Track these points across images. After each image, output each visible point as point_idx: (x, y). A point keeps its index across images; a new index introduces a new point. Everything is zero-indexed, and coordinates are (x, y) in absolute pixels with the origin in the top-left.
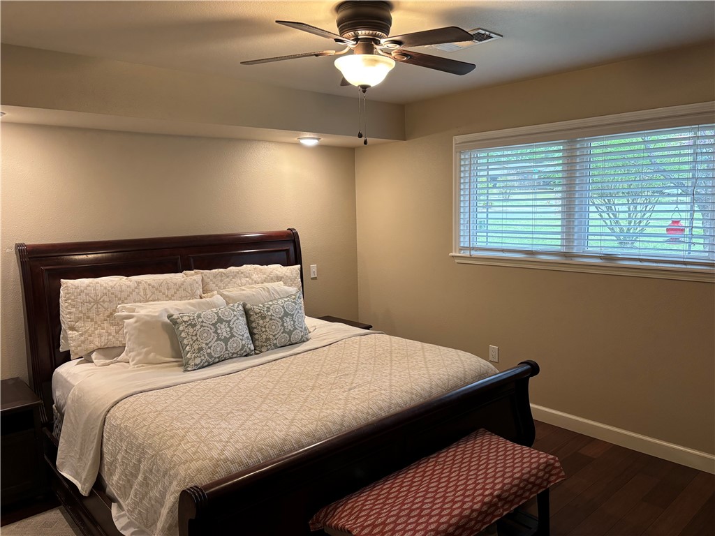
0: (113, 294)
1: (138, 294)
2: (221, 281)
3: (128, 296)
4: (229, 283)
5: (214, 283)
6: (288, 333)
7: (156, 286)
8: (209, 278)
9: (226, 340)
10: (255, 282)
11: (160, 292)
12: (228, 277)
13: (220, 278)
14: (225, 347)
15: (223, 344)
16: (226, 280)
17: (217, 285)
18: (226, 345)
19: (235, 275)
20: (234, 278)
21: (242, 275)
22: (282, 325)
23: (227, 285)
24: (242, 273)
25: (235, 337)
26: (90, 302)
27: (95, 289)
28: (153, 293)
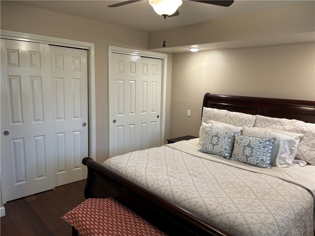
0: (215, 116)
1: (224, 119)
2: (265, 123)
3: (220, 118)
4: (269, 125)
5: (260, 123)
6: (246, 156)
7: (232, 117)
8: (259, 120)
9: (214, 145)
10: (284, 129)
11: (232, 120)
12: (269, 122)
13: (264, 122)
14: (212, 148)
15: (212, 146)
16: (267, 124)
17: (261, 125)
18: (213, 147)
19: (274, 123)
20: (273, 124)
21: (279, 124)
22: (243, 150)
23: (266, 126)
24: (280, 122)
25: (218, 145)
26: (207, 117)
27: (211, 113)
28: (230, 120)
